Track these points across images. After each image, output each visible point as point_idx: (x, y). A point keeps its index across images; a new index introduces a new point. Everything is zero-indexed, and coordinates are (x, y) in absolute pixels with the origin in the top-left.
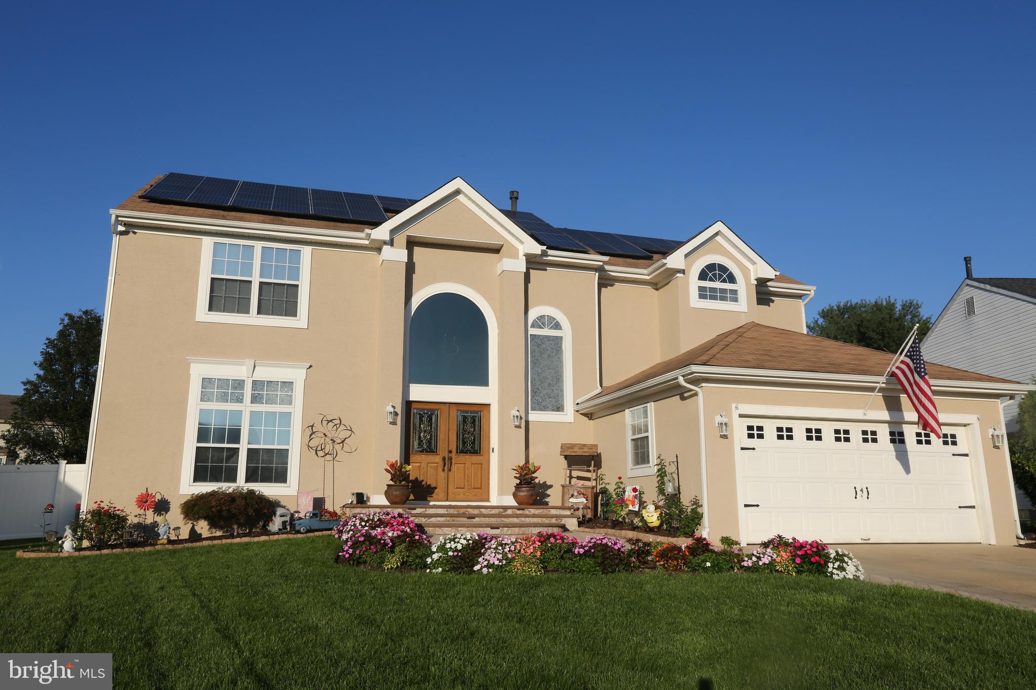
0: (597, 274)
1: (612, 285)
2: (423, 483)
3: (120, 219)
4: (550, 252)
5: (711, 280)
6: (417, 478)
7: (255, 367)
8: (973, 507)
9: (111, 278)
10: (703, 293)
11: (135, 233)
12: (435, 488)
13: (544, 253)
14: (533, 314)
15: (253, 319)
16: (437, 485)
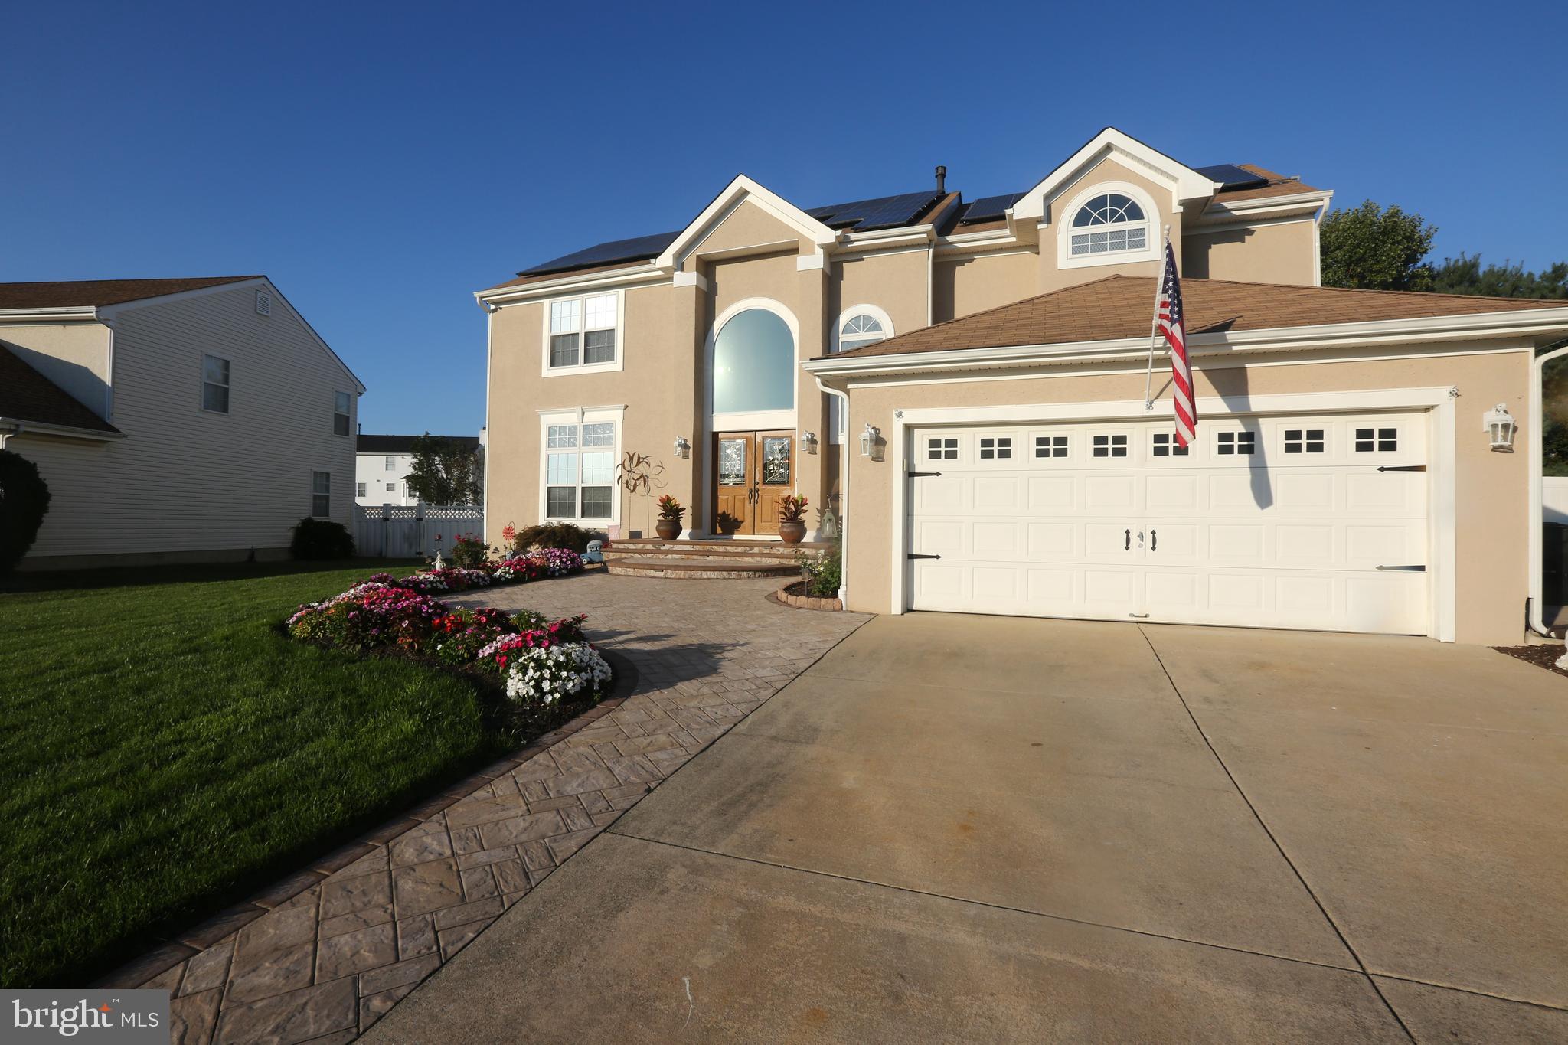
0: (931, 250)
1: (971, 261)
2: (731, 516)
3: (484, 299)
4: (853, 236)
5: (1096, 222)
6: (724, 512)
7: (583, 413)
8: (1421, 568)
9: (489, 351)
10: (1079, 246)
11: (501, 309)
12: (742, 522)
13: (843, 241)
14: (844, 318)
15: (581, 369)
16: (744, 518)
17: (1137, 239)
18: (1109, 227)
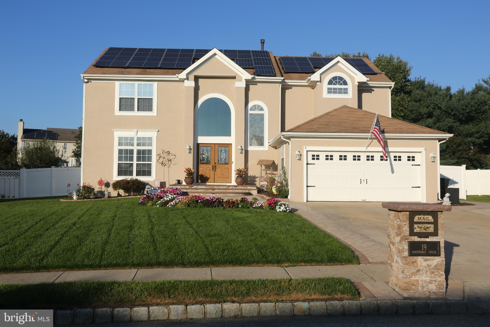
0: (281, 85)
1: (291, 88)
2: (204, 176)
3: (84, 77)
4: (257, 77)
5: (334, 84)
6: (202, 174)
7: (137, 132)
8: (419, 187)
9: (84, 100)
10: (330, 91)
11: (91, 82)
12: (209, 178)
13: (253, 78)
14: (250, 105)
15: (136, 113)
16: (210, 177)
17: (345, 91)
18: (338, 86)
